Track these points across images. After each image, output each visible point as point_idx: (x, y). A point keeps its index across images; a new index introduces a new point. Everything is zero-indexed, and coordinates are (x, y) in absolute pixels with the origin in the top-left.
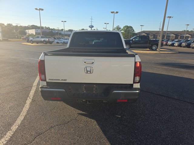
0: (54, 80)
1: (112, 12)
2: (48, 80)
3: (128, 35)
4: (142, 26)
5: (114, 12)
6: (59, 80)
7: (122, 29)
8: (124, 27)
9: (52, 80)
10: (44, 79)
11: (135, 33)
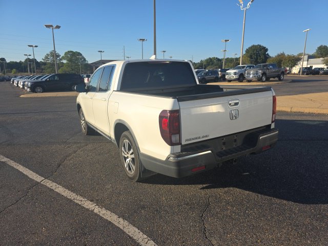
0: (193, 139)
1: (48, 26)
2: (184, 143)
3: (77, 67)
4: (101, 51)
5: (51, 26)
6: (199, 138)
7: (63, 57)
8: (66, 54)
9: (190, 140)
10: (178, 142)
11: (87, 64)
